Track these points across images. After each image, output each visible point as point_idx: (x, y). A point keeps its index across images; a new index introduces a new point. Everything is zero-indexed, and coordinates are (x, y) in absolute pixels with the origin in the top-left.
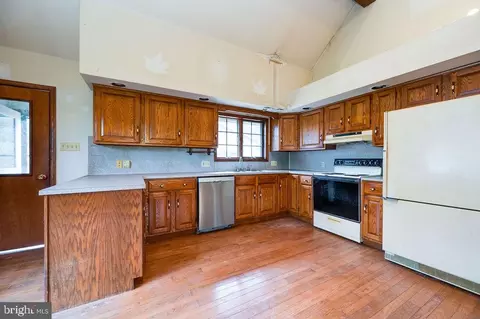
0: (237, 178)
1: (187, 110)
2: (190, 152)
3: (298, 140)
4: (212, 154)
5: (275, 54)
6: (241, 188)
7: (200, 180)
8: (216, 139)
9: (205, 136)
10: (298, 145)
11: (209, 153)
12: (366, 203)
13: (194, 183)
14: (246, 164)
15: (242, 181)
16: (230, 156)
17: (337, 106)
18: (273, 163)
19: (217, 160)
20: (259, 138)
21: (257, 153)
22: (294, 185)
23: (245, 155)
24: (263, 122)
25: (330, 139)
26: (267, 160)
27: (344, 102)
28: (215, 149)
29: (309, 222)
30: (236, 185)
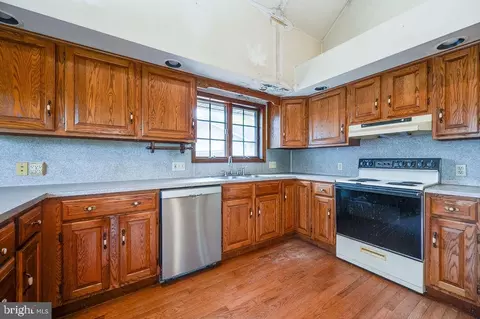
0: (225, 188)
1: (145, 80)
2: (152, 149)
3: (307, 134)
4: (188, 152)
5: (279, 9)
6: (231, 203)
7: (165, 195)
8: (194, 128)
9: (175, 123)
10: (307, 140)
11: (182, 150)
12: (435, 229)
13: (156, 200)
14: (236, 166)
15: (233, 192)
16: (214, 154)
17: (370, 82)
18: (272, 165)
19: (195, 160)
20: (253, 131)
21: (251, 152)
22: (303, 195)
23: (235, 154)
24: (259, 109)
25: (355, 131)
26: (263, 161)
27: (381, 76)
28: (193, 145)
29: (330, 250)
30: (224, 199)
